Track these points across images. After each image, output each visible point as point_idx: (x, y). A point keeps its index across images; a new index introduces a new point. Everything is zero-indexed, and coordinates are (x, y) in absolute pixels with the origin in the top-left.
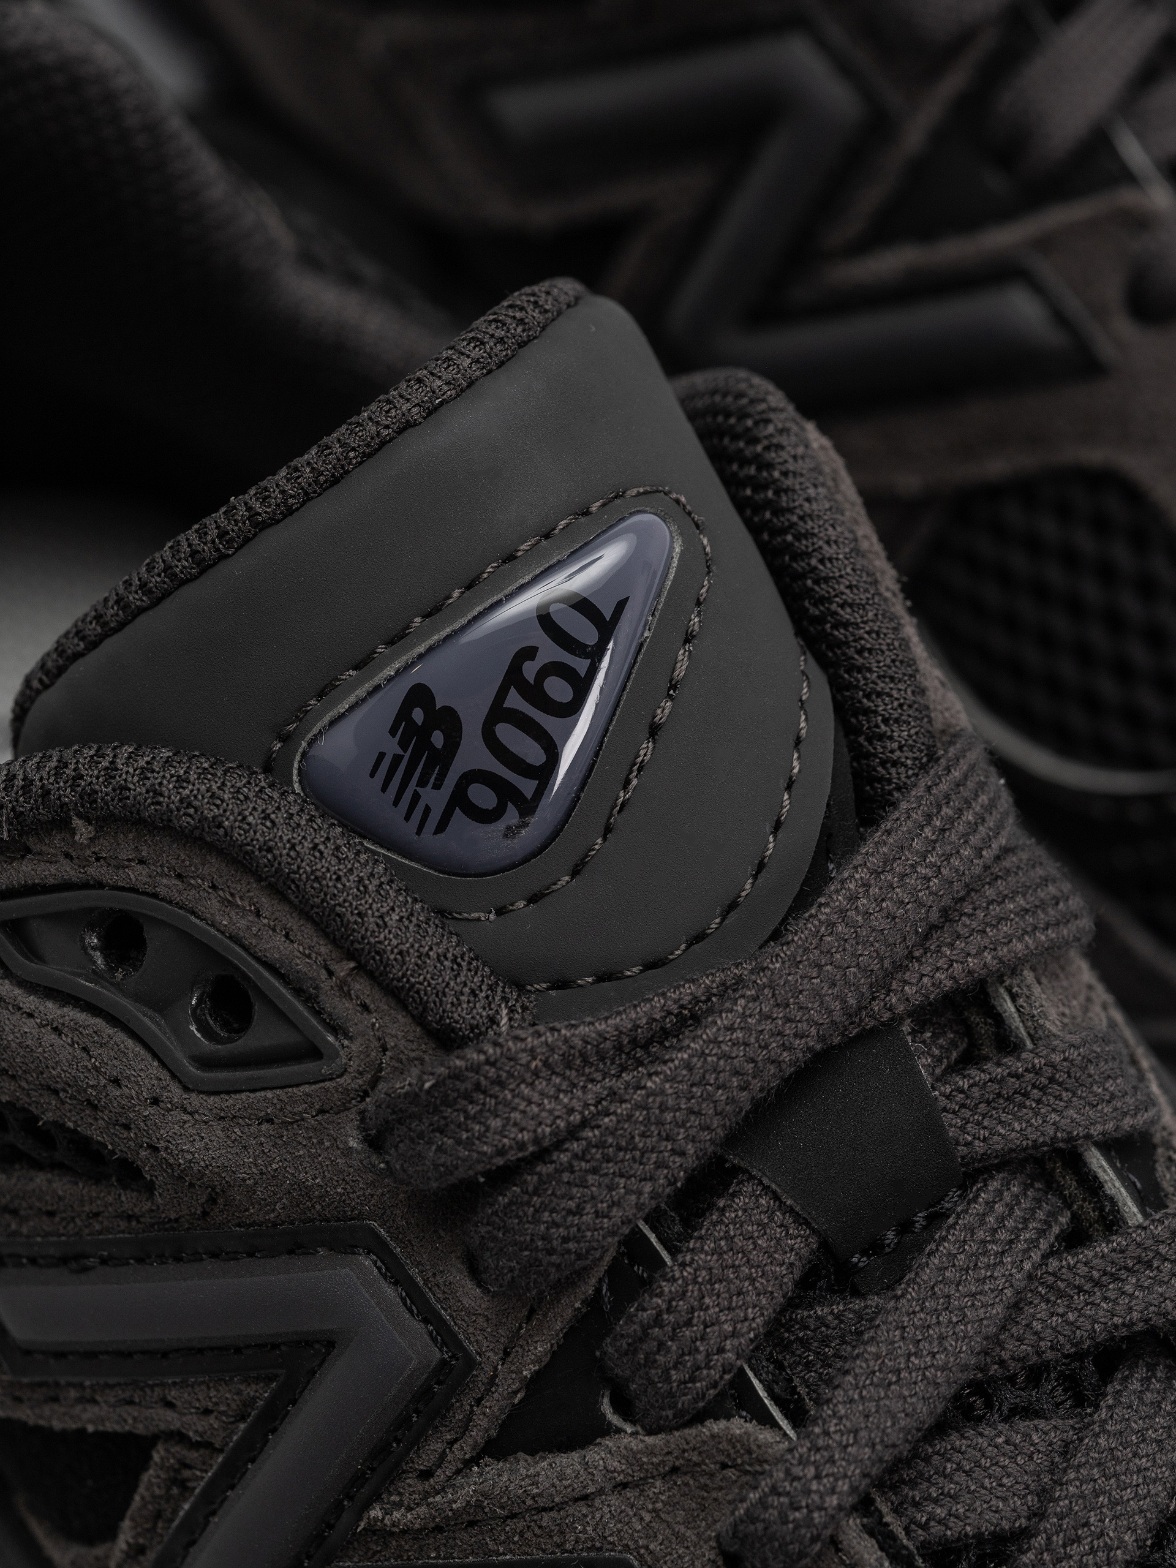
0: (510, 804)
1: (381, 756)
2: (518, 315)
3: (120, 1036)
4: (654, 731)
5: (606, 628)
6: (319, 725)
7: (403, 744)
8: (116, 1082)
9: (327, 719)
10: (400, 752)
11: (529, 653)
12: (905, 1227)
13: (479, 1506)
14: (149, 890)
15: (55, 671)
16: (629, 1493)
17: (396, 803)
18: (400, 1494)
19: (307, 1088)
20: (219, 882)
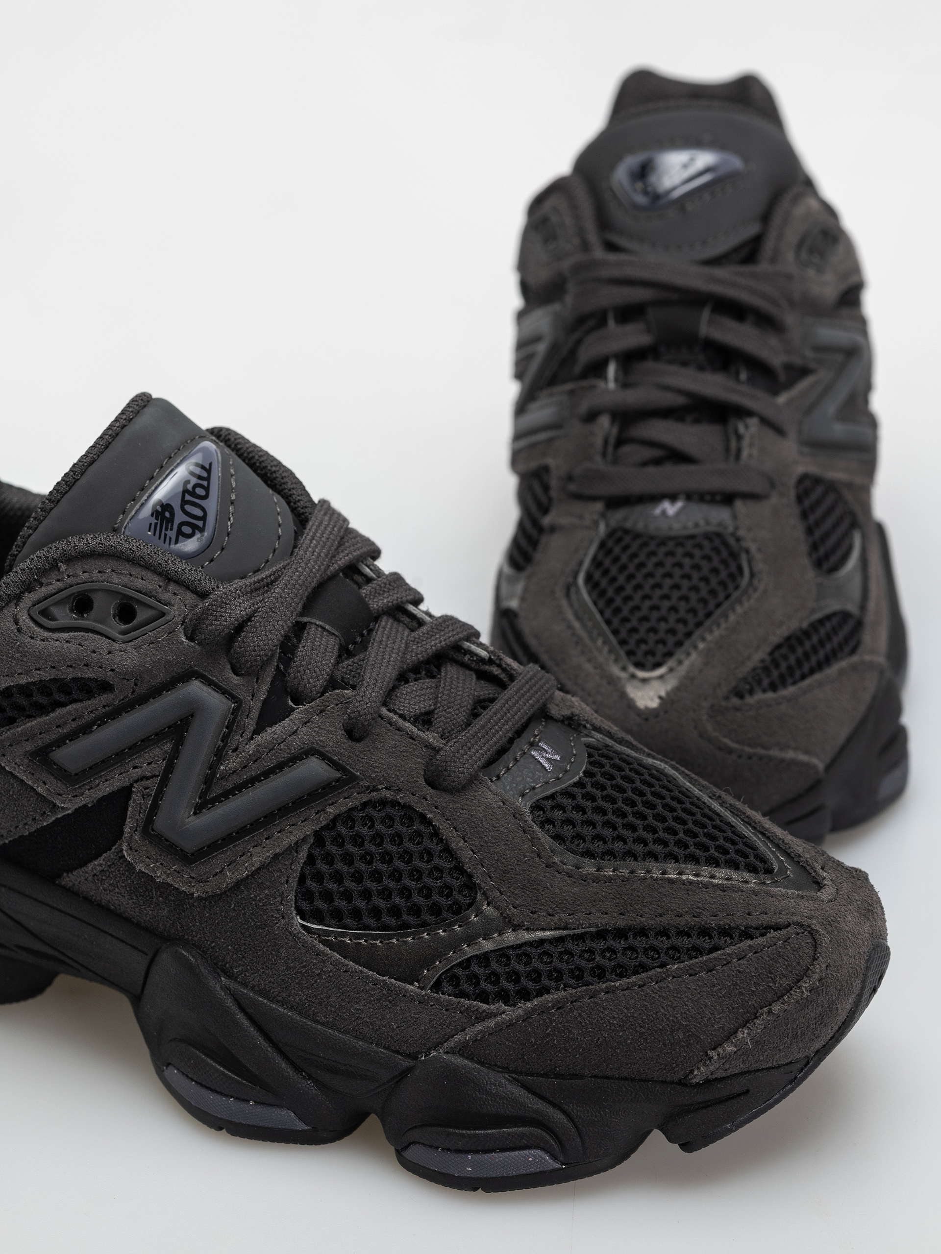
0: (196, 531)
1: (151, 524)
2: (136, 403)
3: (91, 635)
4: (232, 503)
5: (209, 471)
6: (127, 521)
7: (157, 519)
8: (94, 652)
9: (129, 518)
10: (156, 521)
11: (187, 482)
12: (362, 635)
13: (258, 751)
14: (90, 580)
15: (22, 545)
16: (308, 724)
17: (159, 538)
18: (228, 760)
19: (163, 627)
20: (114, 568)
